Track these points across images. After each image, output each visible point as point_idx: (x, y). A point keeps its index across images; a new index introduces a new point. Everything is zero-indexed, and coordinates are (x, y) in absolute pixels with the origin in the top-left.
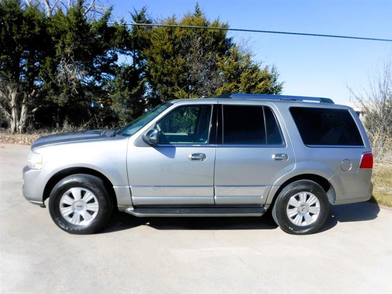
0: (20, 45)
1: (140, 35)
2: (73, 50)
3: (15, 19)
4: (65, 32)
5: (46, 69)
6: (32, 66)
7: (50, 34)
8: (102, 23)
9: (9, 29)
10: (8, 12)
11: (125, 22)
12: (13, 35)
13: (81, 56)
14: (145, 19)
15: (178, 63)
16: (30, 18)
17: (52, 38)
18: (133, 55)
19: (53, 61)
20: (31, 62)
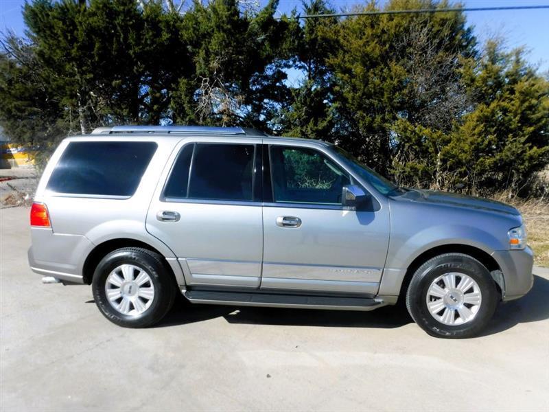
0: (139, 63)
1: (319, 34)
2: (222, 64)
3: (131, 23)
4: (208, 35)
5: (180, 98)
6: (158, 95)
7: (185, 41)
8: (267, 15)
9: (123, 39)
10: (121, 12)
11: (297, 14)
12: (129, 47)
13: (234, 72)
14: (326, 9)
15: (393, 73)
16: (152, 19)
17: (188, 47)
18: (308, 68)
19: (190, 84)
20: (156, 88)
